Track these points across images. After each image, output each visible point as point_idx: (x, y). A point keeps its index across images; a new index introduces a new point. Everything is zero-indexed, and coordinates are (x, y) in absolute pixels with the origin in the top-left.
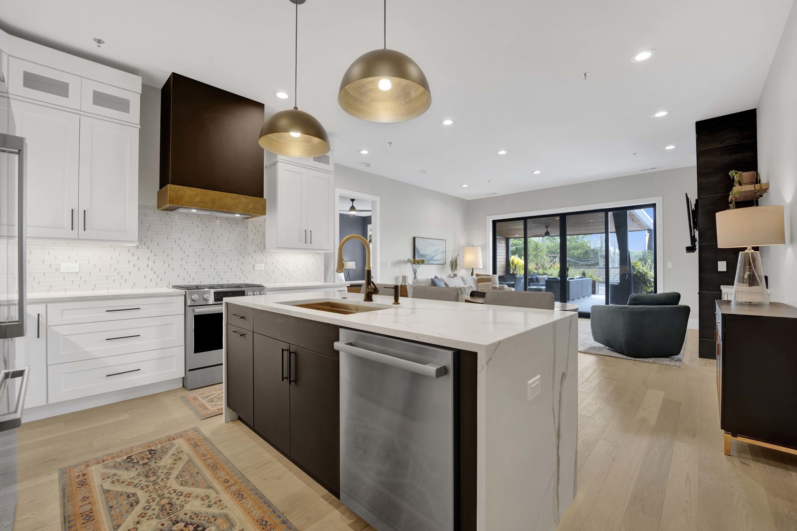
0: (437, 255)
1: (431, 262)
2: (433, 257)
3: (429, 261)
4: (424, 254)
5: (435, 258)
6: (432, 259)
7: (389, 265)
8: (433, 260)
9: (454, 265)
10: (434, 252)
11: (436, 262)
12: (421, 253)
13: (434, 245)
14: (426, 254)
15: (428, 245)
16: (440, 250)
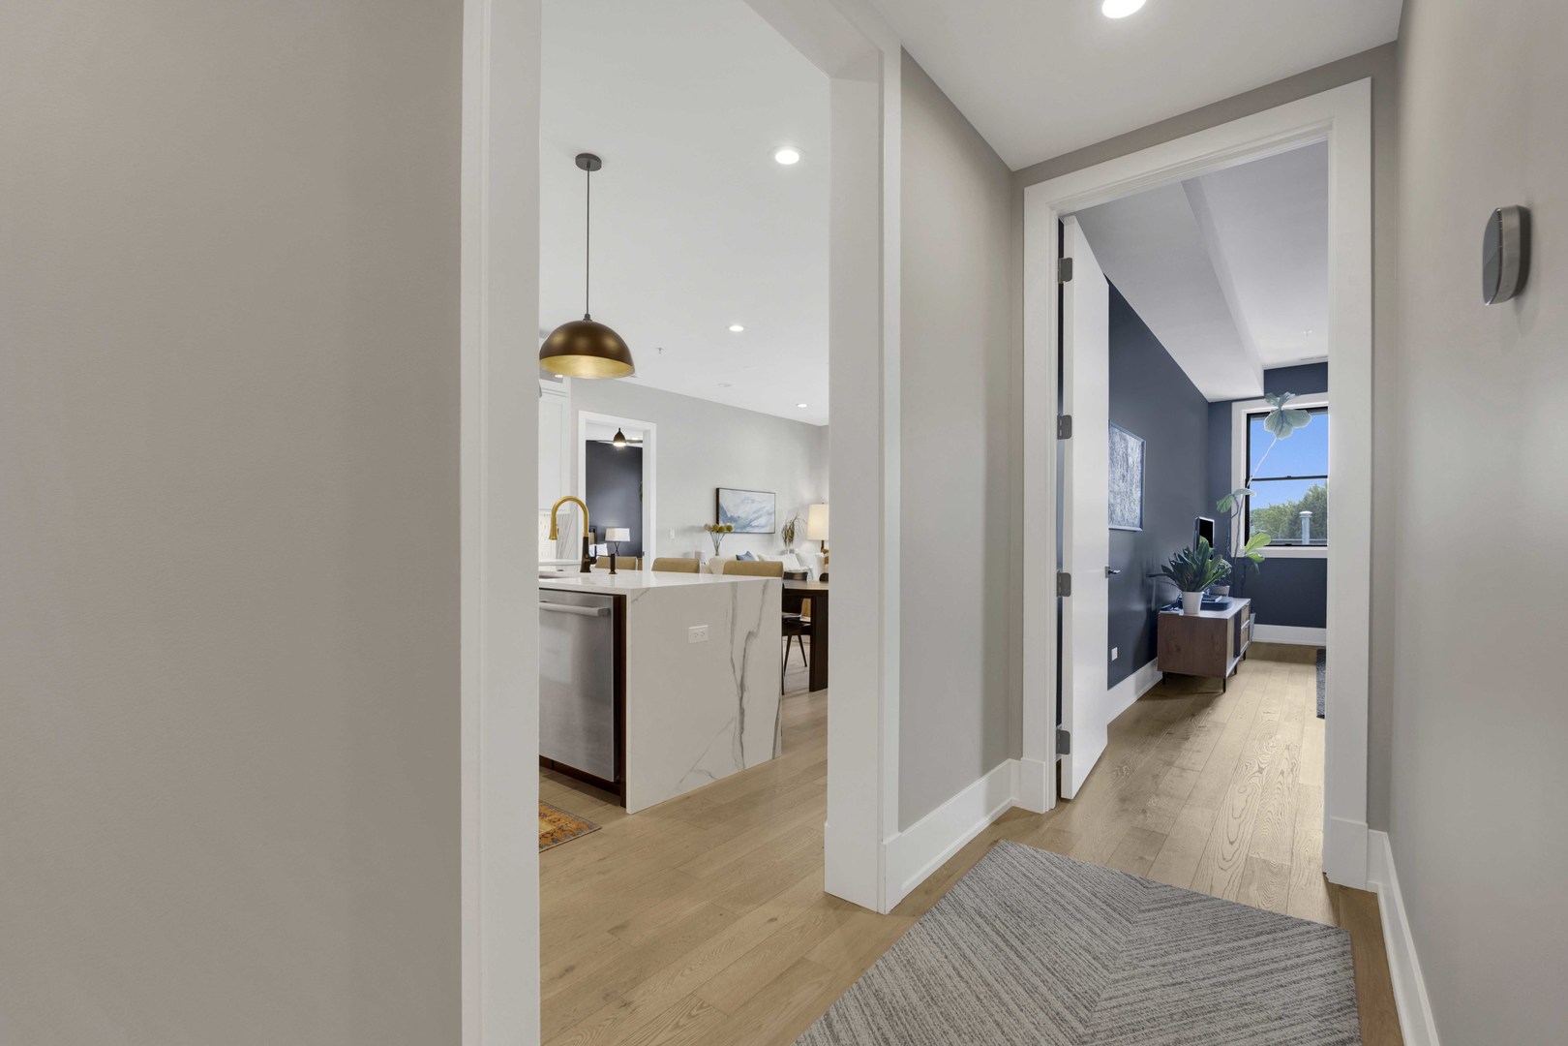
0: (758, 518)
1: (748, 529)
2: (749, 522)
3: (745, 527)
4: (735, 516)
5: (754, 524)
6: (749, 525)
7: (672, 533)
8: (751, 526)
9: (789, 535)
10: (754, 513)
11: (756, 531)
12: (729, 515)
13: (753, 501)
14: (739, 517)
15: (743, 502)
16: (765, 510)
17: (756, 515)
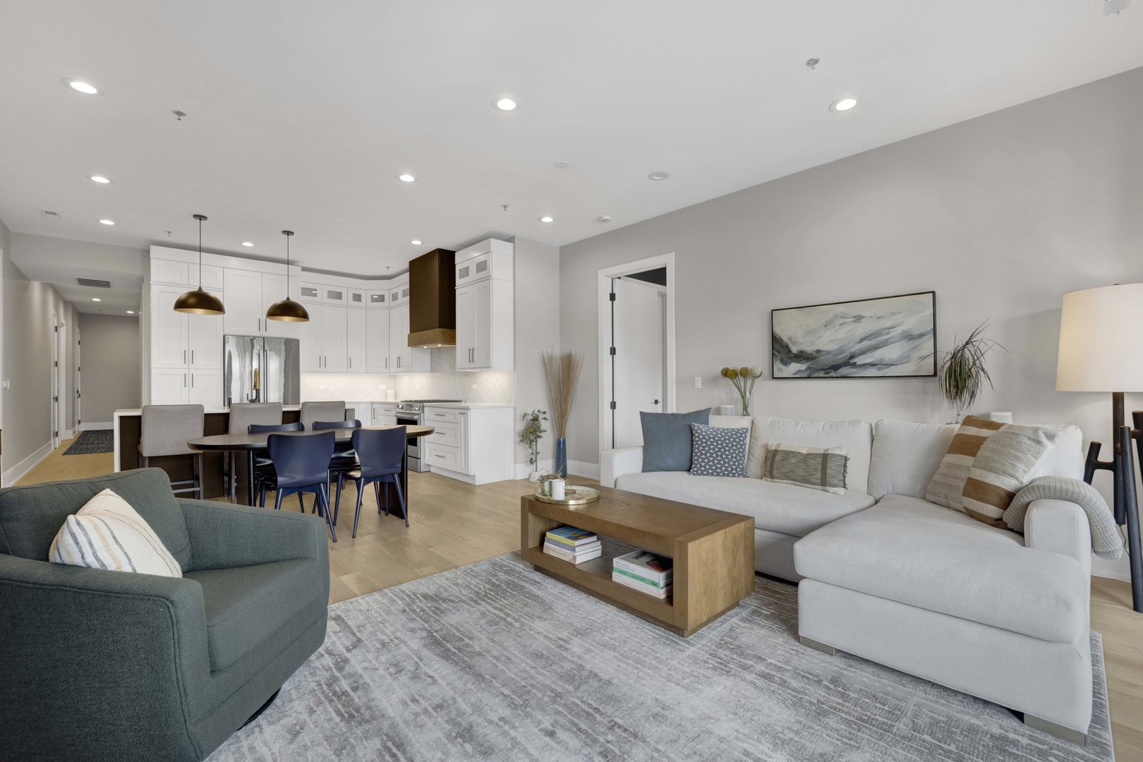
0: (874, 347)
1: (845, 371)
2: (852, 357)
3: (836, 367)
4: (809, 349)
5: (859, 360)
6: (849, 362)
8: (854, 365)
10: (862, 340)
11: (869, 372)
12: (794, 350)
13: (859, 319)
14: (818, 351)
15: (828, 325)
16: (899, 330)
17: (866, 343)
